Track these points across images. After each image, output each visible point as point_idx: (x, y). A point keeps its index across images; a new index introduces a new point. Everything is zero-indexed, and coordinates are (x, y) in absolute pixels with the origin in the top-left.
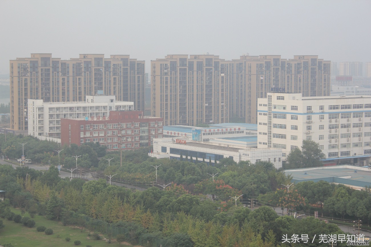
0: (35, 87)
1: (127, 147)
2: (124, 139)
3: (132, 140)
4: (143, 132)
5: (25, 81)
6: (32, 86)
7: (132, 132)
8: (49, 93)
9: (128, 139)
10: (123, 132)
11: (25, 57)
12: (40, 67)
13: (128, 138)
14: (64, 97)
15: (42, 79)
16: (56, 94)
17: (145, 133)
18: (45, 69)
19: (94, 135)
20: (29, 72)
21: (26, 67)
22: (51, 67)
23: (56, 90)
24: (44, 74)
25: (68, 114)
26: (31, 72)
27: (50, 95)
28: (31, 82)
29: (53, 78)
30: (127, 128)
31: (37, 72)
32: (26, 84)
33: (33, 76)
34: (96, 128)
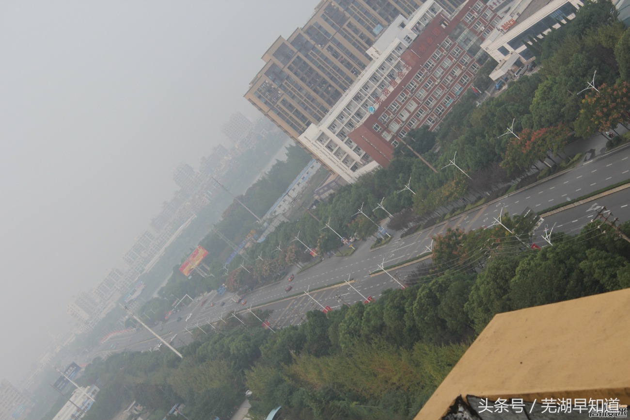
0: (305, 98)
1: (464, 85)
2: (449, 80)
3: (461, 69)
4: (466, 40)
5: (284, 105)
6: (301, 101)
7: (451, 59)
8: (330, 86)
9: (455, 74)
10: (439, 73)
11: (255, 75)
12: (284, 67)
13: (454, 72)
14: (354, 69)
15: (302, 79)
16: (339, 78)
17: (470, 41)
18: (293, 62)
19: (404, 119)
20: (279, 89)
21: (268, 85)
22: (297, 52)
23: (333, 72)
24: (299, 71)
25: (343, 127)
26: (281, 86)
27: (334, 87)
28: (293, 97)
29: (315, 63)
30: (439, 61)
31: (288, 78)
32: (291, 107)
33: (288, 88)
34: (395, 108)
